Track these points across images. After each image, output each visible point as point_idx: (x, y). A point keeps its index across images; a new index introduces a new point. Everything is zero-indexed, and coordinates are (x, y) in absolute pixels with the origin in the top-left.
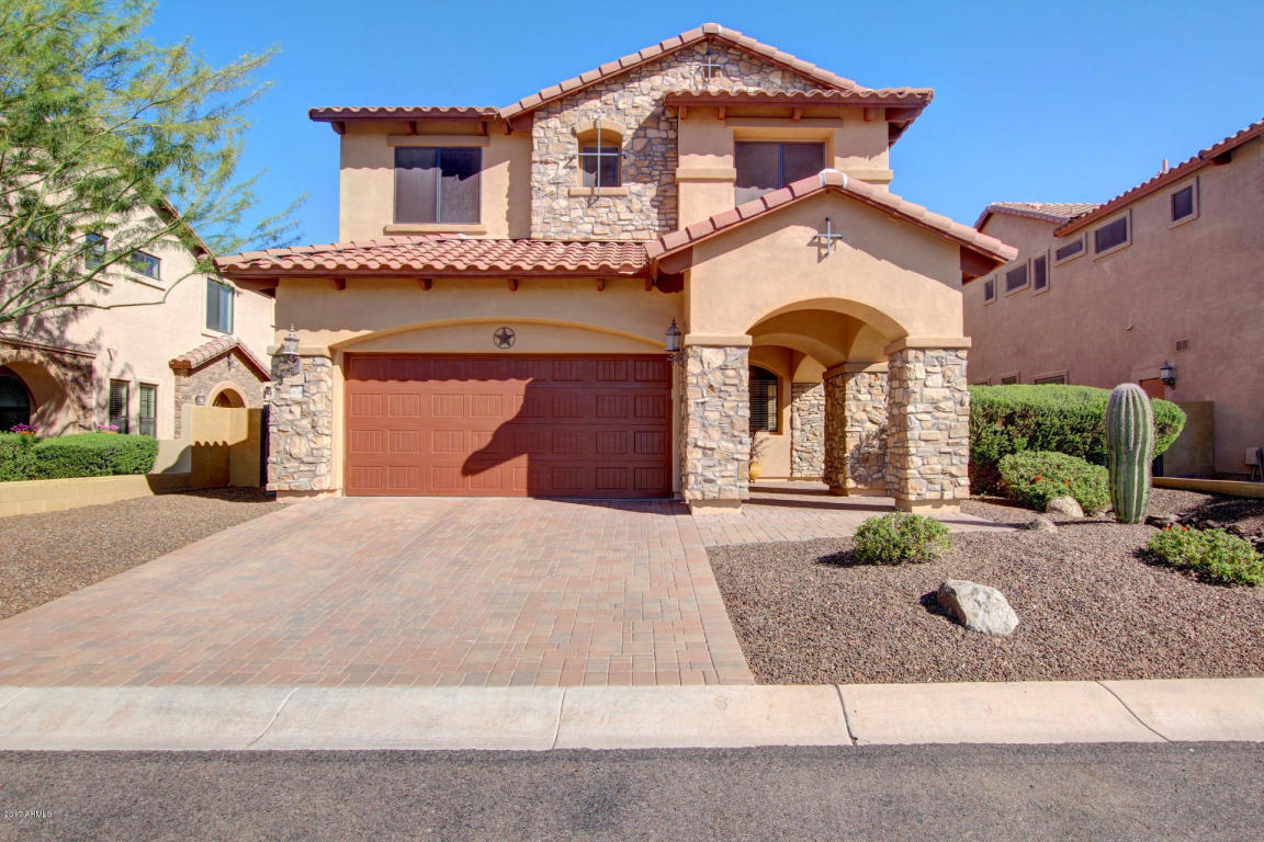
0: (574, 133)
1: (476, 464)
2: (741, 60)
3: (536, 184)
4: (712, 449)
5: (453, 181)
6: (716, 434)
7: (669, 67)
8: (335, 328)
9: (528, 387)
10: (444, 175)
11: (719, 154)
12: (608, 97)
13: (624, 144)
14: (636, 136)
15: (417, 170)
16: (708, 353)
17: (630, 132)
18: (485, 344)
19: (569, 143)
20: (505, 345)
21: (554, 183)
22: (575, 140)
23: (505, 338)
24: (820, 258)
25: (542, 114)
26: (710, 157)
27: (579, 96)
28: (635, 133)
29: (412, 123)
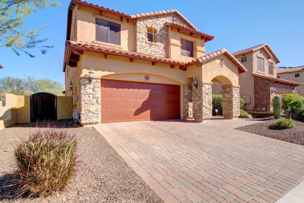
0: (146, 27)
1: (138, 112)
2: (179, 20)
3: (138, 38)
4: (207, 107)
5: (113, 32)
6: (207, 104)
7: (166, 17)
8: (103, 70)
9: (150, 91)
10: (110, 29)
11: (178, 40)
12: (154, 20)
13: (157, 33)
14: (160, 32)
15: (102, 27)
16: (206, 86)
17: (159, 30)
18: (142, 79)
19: (145, 29)
20: (147, 80)
21: (142, 39)
22: (147, 29)
23: (147, 78)
24: (221, 67)
25: (139, 20)
26: (176, 40)
27: (147, 18)
28: (160, 31)
29: (101, 11)
